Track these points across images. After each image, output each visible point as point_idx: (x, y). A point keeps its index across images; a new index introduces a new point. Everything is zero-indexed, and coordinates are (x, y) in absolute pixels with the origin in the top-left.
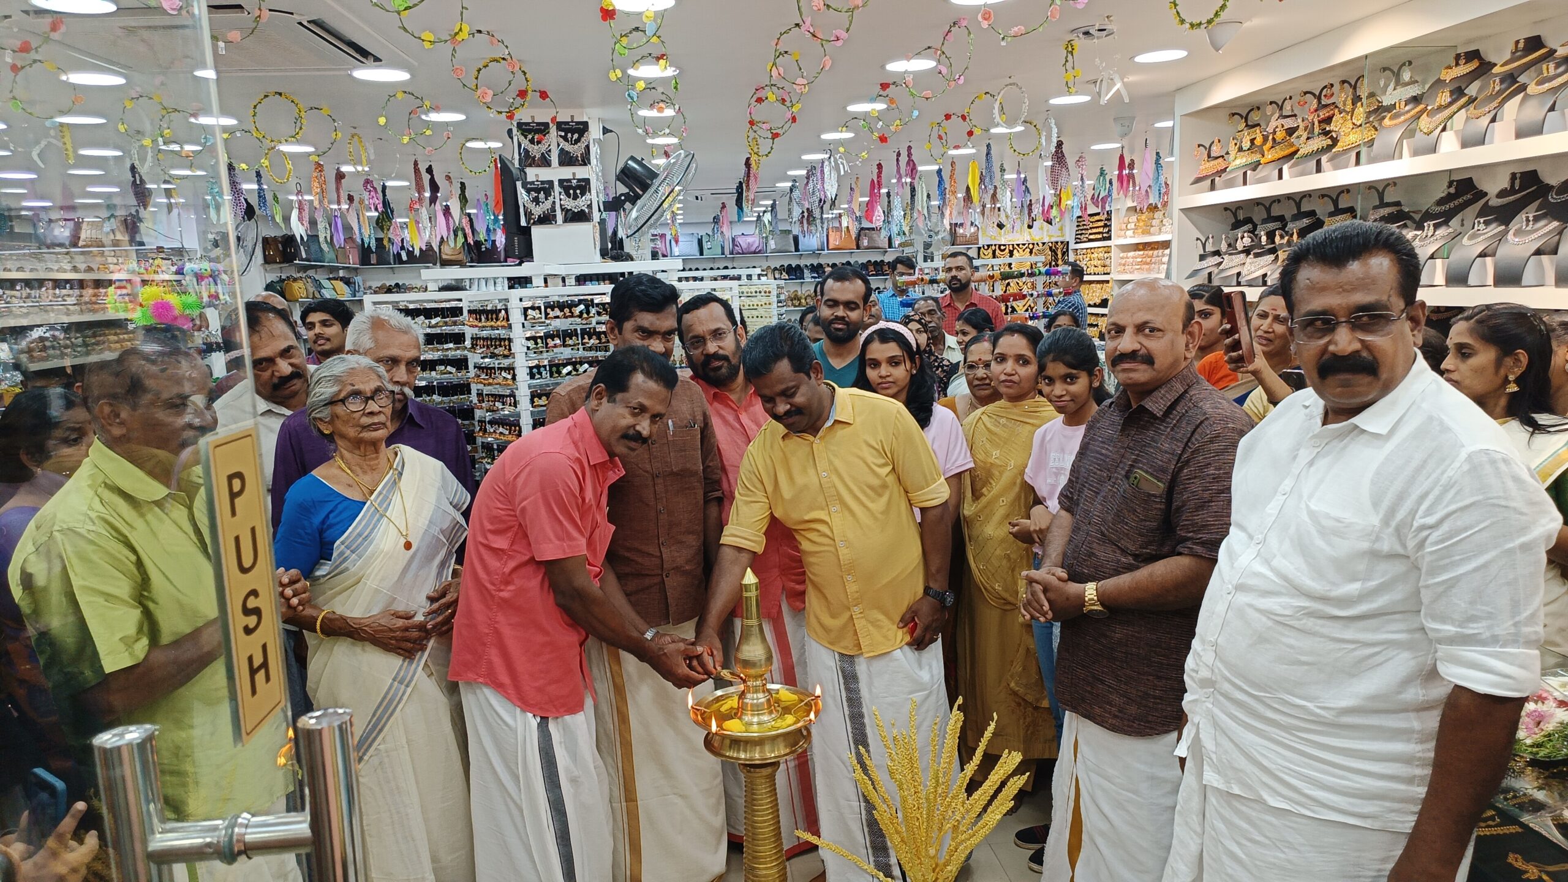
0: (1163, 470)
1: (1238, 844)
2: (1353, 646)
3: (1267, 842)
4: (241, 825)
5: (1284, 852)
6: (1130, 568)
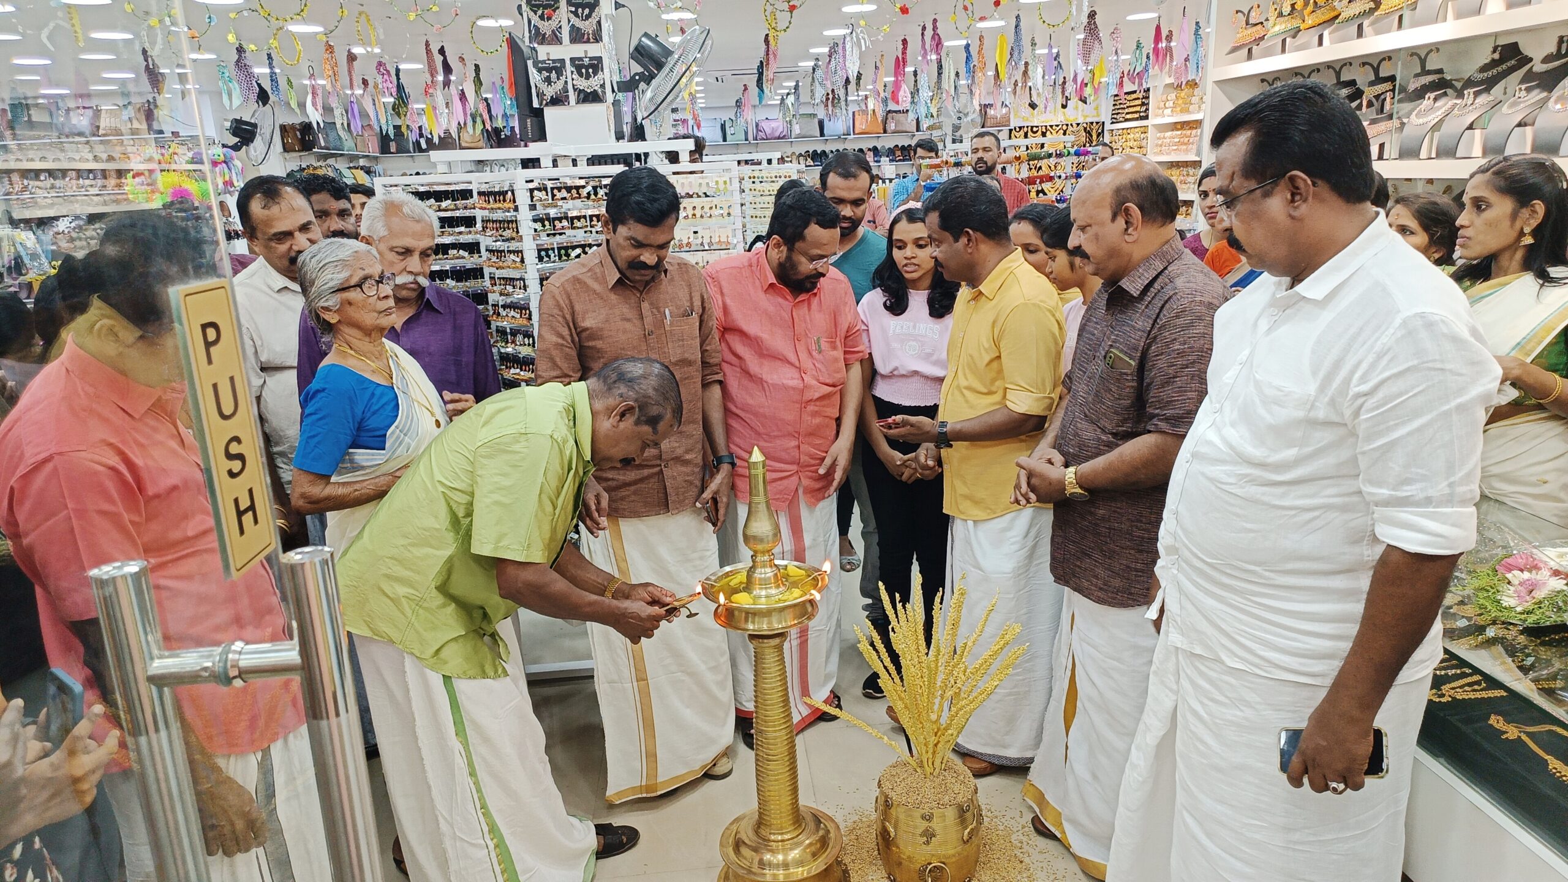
0: (1136, 349)
1: (1201, 703)
2: (1293, 512)
3: (1227, 701)
4: (235, 652)
5: (1242, 711)
6: (1111, 446)
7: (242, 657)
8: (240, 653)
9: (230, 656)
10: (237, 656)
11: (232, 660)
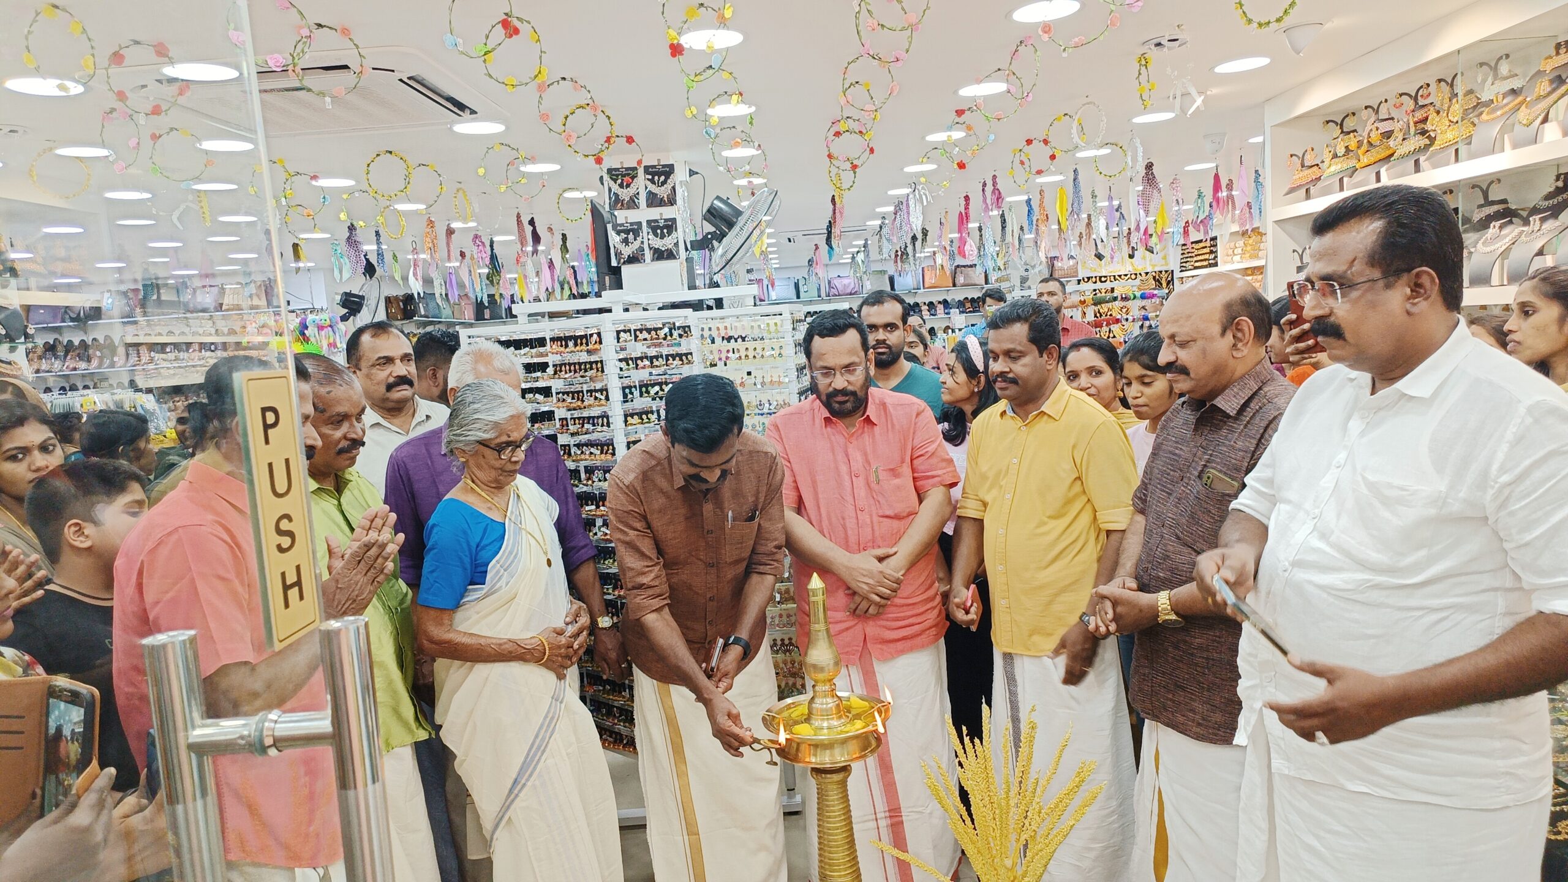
0: (1238, 470)
7: (278, 726)
8: (276, 722)
9: (266, 724)
10: (272, 725)
11: (269, 729)
